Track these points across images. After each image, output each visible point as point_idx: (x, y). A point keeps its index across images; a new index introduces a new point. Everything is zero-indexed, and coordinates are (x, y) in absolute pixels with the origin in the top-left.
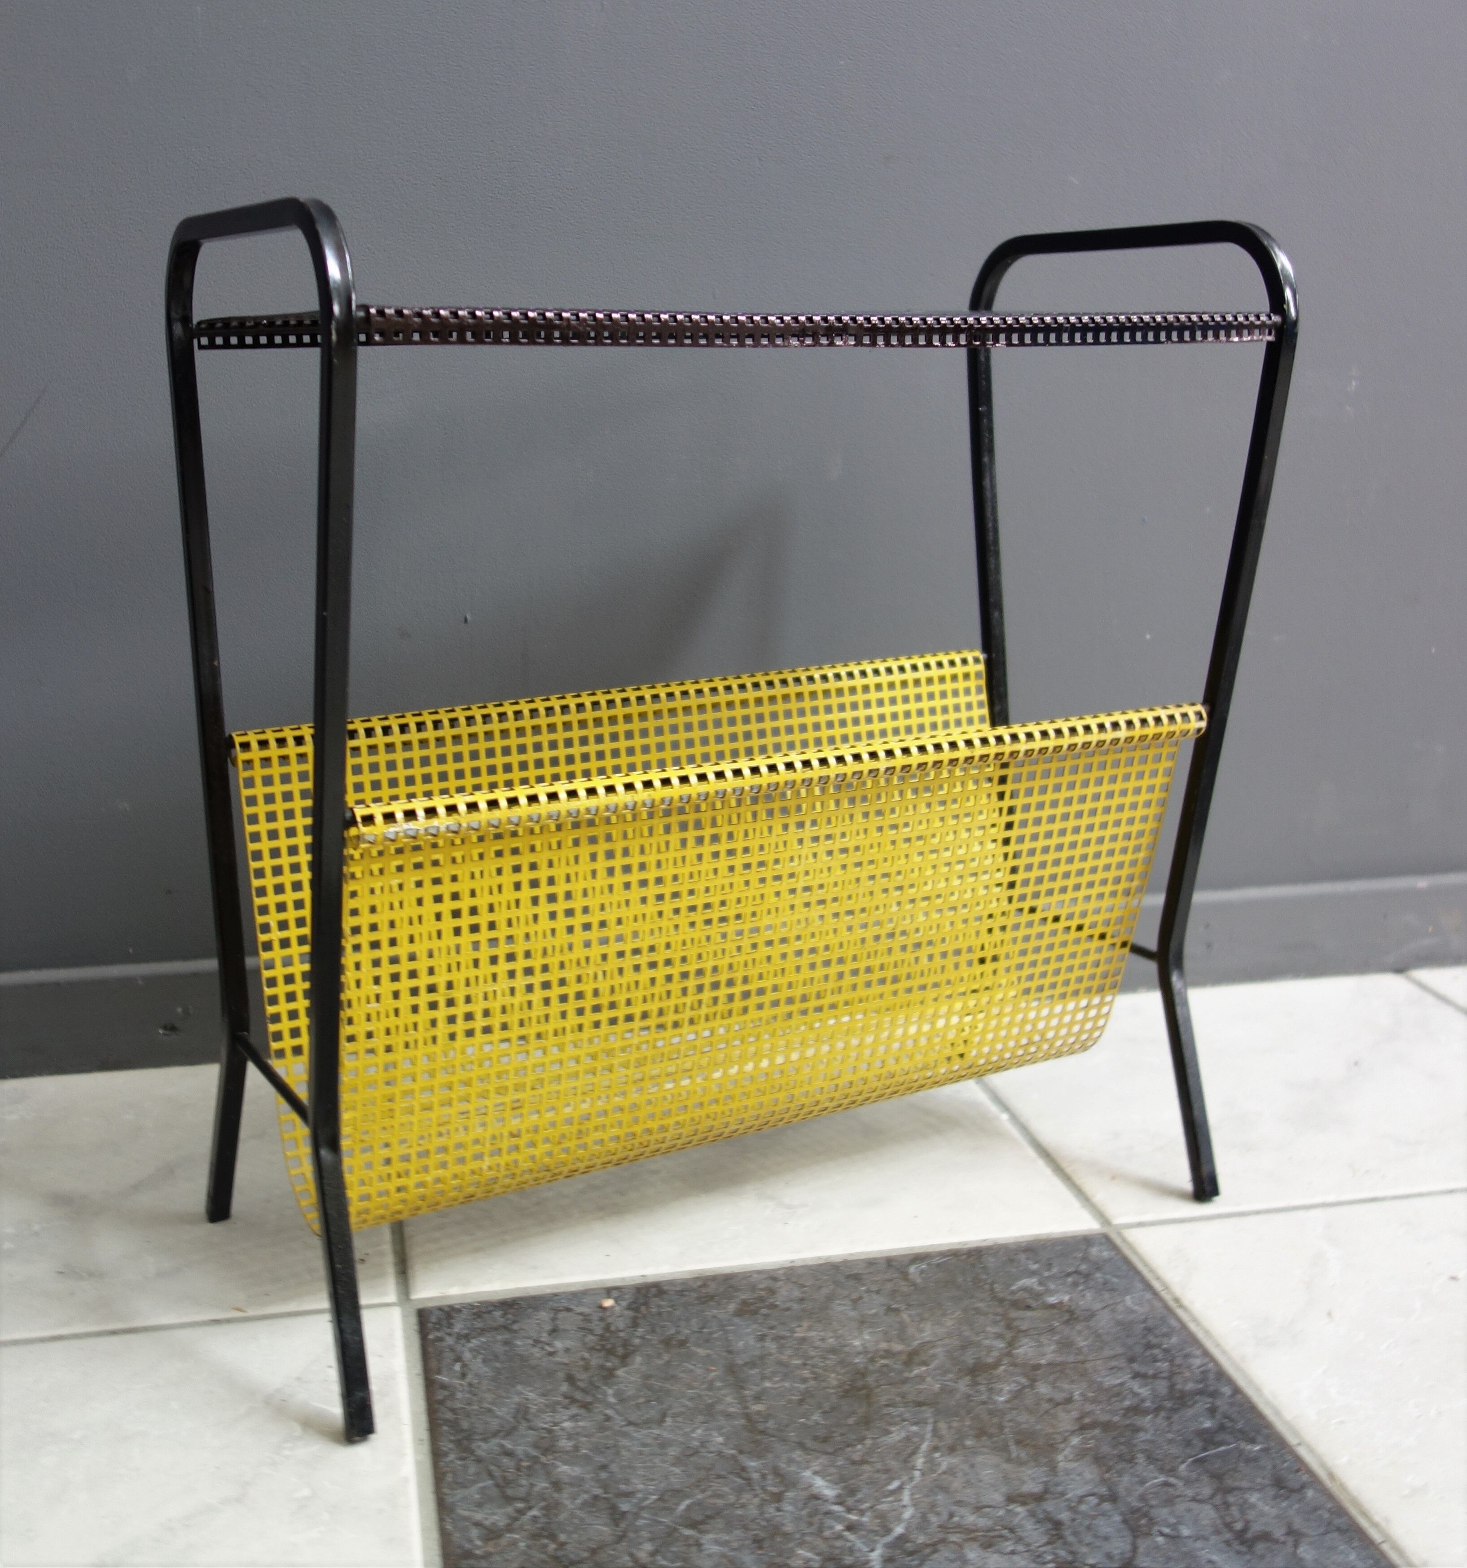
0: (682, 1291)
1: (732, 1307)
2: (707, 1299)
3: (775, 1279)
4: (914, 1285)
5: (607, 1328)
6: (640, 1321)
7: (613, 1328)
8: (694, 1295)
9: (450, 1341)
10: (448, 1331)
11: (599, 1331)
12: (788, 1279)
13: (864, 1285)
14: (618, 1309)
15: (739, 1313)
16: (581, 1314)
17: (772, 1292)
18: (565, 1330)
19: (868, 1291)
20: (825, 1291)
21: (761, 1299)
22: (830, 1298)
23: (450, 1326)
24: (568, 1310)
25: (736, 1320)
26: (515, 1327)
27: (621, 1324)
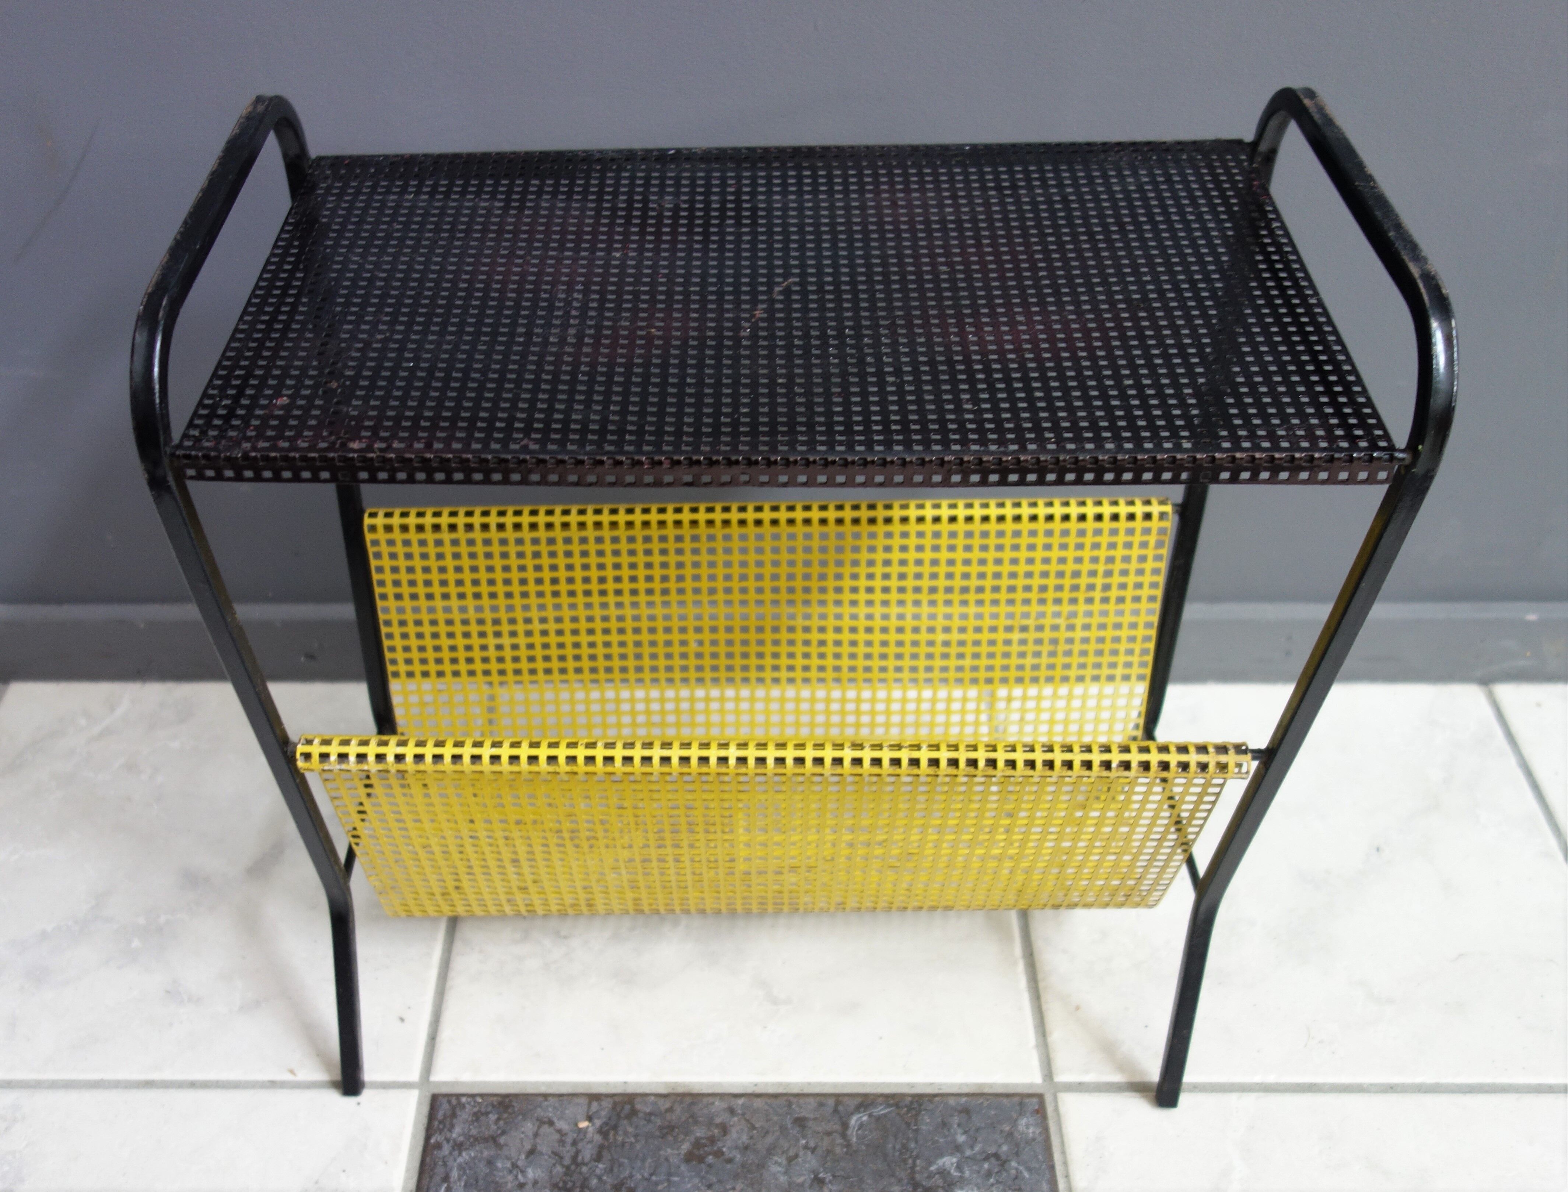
0: (651, 1114)
1: (686, 1147)
2: (668, 1130)
3: (732, 1111)
4: (848, 1145)
5: (574, 1159)
6: (605, 1153)
7: (580, 1159)
8: (659, 1122)
9: (446, 1149)
10: (448, 1134)
11: (567, 1161)
12: (744, 1114)
13: (804, 1137)
14: (591, 1130)
15: (689, 1158)
16: (559, 1131)
17: (725, 1129)
18: (541, 1154)
19: (806, 1147)
20: (770, 1139)
21: (712, 1140)
22: (771, 1151)
23: (451, 1128)
24: (551, 1123)
25: (683, 1168)
26: (502, 1140)
27: (587, 1153)
